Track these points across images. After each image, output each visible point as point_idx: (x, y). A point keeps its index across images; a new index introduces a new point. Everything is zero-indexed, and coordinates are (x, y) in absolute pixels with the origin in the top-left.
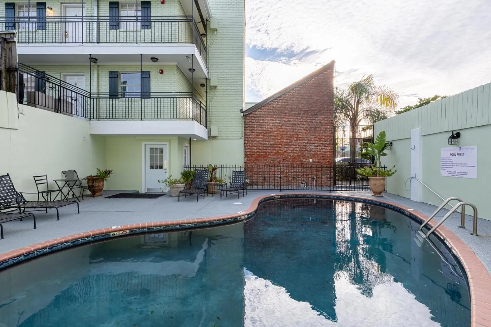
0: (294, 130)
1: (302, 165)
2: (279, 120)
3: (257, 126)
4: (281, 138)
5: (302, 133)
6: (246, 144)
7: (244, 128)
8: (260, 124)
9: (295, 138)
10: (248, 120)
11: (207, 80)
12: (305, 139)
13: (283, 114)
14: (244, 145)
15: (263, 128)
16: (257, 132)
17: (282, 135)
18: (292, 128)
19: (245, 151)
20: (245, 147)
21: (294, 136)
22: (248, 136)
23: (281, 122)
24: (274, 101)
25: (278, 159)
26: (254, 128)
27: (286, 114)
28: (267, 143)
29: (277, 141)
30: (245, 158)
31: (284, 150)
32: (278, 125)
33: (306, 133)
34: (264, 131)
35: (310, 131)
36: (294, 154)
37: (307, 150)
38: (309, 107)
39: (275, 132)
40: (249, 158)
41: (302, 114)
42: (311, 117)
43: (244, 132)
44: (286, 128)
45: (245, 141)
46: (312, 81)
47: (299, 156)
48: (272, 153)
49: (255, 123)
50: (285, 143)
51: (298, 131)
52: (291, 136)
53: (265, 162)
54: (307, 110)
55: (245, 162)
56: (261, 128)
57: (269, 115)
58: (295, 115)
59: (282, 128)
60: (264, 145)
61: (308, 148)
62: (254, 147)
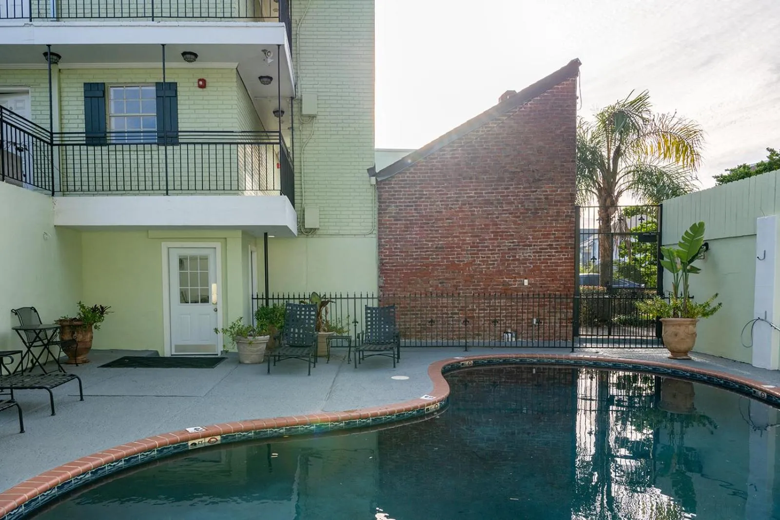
0: (489, 214)
1: (507, 293)
2: (456, 193)
3: (408, 206)
4: (460, 233)
5: (506, 221)
6: (384, 245)
7: (379, 210)
8: (414, 202)
9: (492, 232)
10: (387, 192)
11: (294, 102)
12: (513, 235)
13: (464, 178)
14: (379, 249)
15: (421, 209)
16: (408, 220)
17: (462, 227)
18: (486, 211)
19: (381, 263)
20: (382, 252)
21: (489, 229)
22: (387, 228)
23: (459, 197)
24: (444, 151)
25: (454, 279)
26: (401, 210)
27: (471, 178)
28: (430, 243)
29: (450, 239)
30: (379, 277)
31: (467, 259)
32: (452, 205)
33: (515, 223)
34: (423, 216)
35: (524, 217)
36: (489, 268)
37: (518, 260)
38: (523, 163)
39: (447, 219)
40: (389, 277)
41: (507, 179)
42: (528, 185)
43: (379, 220)
44: (471, 211)
45: (380, 239)
46: (529, 105)
47: (500, 273)
48: (440, 265)
49: (401, 199)
50: (469, 244)
51: (497, 218)
52: (483, 228)
53: (425, 286)
54: (518, 170)
55: (380, 287)
56: (415, 209)
57: (433, 180)
58: (492, 181)
59: (463, 211)
60: (423, 248)
61: (520, 255)
62: (400, 252)
